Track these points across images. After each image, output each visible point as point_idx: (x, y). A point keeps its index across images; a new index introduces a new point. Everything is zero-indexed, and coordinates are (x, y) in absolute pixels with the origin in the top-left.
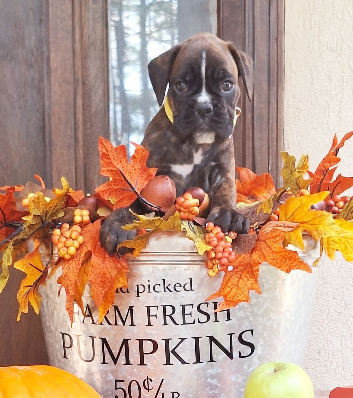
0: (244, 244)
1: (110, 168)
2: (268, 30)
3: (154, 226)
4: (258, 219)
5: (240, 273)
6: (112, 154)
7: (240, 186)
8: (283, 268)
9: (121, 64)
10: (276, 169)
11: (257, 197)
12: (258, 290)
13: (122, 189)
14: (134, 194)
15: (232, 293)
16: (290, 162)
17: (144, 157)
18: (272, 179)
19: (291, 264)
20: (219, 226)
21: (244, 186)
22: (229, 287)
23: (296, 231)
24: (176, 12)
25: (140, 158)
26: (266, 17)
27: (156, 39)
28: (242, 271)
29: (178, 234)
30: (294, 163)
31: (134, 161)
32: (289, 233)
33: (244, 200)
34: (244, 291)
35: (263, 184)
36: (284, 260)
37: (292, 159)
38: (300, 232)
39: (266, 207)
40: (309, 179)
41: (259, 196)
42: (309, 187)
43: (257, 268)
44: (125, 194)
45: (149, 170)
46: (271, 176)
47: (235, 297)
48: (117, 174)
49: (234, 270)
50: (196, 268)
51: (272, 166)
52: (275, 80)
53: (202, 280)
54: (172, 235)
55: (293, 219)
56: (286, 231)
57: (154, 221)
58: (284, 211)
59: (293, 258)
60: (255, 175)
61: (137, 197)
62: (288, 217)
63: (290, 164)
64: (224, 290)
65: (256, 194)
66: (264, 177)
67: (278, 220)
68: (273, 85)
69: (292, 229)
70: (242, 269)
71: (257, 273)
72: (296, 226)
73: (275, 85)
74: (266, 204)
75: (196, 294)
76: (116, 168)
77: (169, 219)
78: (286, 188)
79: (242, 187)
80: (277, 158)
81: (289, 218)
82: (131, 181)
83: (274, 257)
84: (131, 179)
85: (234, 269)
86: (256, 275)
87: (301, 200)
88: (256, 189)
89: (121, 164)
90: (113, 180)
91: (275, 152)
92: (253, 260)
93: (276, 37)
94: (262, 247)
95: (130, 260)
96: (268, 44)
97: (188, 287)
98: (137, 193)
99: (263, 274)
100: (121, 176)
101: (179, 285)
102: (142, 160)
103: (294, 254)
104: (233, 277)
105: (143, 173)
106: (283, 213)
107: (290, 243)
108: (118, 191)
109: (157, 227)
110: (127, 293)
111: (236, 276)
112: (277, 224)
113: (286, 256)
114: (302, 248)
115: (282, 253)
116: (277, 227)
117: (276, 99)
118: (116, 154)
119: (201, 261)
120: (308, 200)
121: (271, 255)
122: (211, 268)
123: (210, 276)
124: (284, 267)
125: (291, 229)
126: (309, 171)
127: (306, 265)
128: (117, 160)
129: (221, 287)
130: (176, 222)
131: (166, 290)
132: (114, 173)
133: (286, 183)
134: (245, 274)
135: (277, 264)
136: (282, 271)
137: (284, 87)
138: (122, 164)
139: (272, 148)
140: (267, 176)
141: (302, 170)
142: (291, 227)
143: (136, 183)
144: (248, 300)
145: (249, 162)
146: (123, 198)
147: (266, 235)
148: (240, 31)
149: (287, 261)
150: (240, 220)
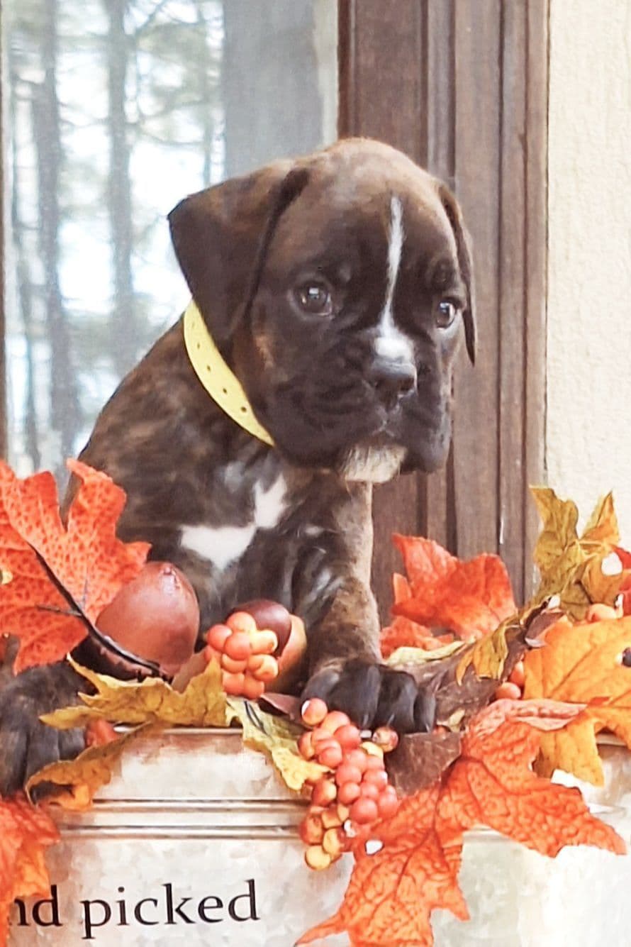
0: (419, 761)
1: (5, 542)
2: (496, 108)
3: (143, 711)
4: (461, 701)
5: (404, 859)
6: (11, 500)
7: (406, 594)
8: (538, 842)
9: (52, 215)
10: (519, 540)
11: (459, 627)
12: (459, 908)
13: (40, 608)
14: (77, 623)
15: (378, 922)
16: (562, 518)
17: (109, 509)
18: (506, 573)
19: (562, 828)
20: (343, 711)
21: (419, 595)
22: (370, 902)
23: (577, 729)
24: (217, 56)
25: (97, 512)
26: (490, 71)
27: (156, 140)
28: (409, 853)
29: (214, 744)
30: (573, 522)
31: (78, 523)
32: (555, 738)
33: (419, 637)
34: (416, 914)
35: (475, 590)
36: (539, 817)
37: (568, 509)
38: (588, 733)
39: (487, 657)
40: (621, 574)
41: (466, 626)
42: (620, 599)
43: (456, 842)
44: (49, 623)
45: (124, 550)
46: (502, 564)
47: (388, 932)
48: (25, 561)
49: (384, 850)
50: (269, 849)
51: (509, 532)
52: (520, 267)
53: (286, 886)
54: (193, 747)
55: (569, 693)
56: (547, 728)
57: (142, 695)
58: (539, 668)
59: (568, 808)
60: (453, 559)
61: (86, 632)
62: (550, 687)
63: (561, 526)
64: (354, 910)
65: (457, 618)
66: (482, 564)
67: (521, 698)
68: (513, 278)
69: (564, 722)
70: (411, 845)
71: (455, 856)
72: (576, 712)
73: (520, 280)
74: (485, 649)
75: (269, 929)
76: (24, 543)
77: (189, 687)
78: (546, 599)
79: (414, 596)
80: (524, 507)
81: (556, 690)
82: (69, 583)
83: (507, 808)
84: (71, 579)
85: (383, 847)
86: (452, 865)
87: (592, 635)
88: (455, 604)
89: (39, 530)
90: (15, 579)
91: (519, 487)
92: (444, 821)
93: (522, 131)
94: (473, 779)
95: (64, 824)
96: (497, 152)
97: (243, 908)
98: (87, 622)
99: (475, 867)
100: (41, 568)
101: (214, 903)
102: (103, 520)
103: (572, 798)
104: (382, 870)
105: (106, 557)
106: (536, 674)
107: (558, 768)
108: (29, 613)
109: (153, 713)
110: (53, 926)
111: (391, 866)
112: (520, 709)
113: (547, 805)
114: (597, 780)
115: (535, 795)
116: (519, 715)
117: (520, 323)
118: (23, 499)
119: (284, 828)
120: (613, 636)
121: (499, 802)
122: (318, 841)
123: (313, 868)
124: (538, 836)
125: (561, 723)
126: (621, 549)
127: (609, 830)
128: (26, 519)
129: (345, 904)
130: (211, 695)
131: (176, 916)
132: (19, 559)
133: (547, 581)
134: (419, 861)
135: (518, 829)
136: (534, 852)
137: (547, 287)
138: (43, 531)
139: (508, 478)
140: (490, 564)
141: (595, 540)
142: (562, 717)
143: (86, 592)
144: (429, 940)
145: (436, 521)
146: (45, 636)
147: (484, 740)
148: (410, 112)
149: (549, 819)
150: (410, 692)
